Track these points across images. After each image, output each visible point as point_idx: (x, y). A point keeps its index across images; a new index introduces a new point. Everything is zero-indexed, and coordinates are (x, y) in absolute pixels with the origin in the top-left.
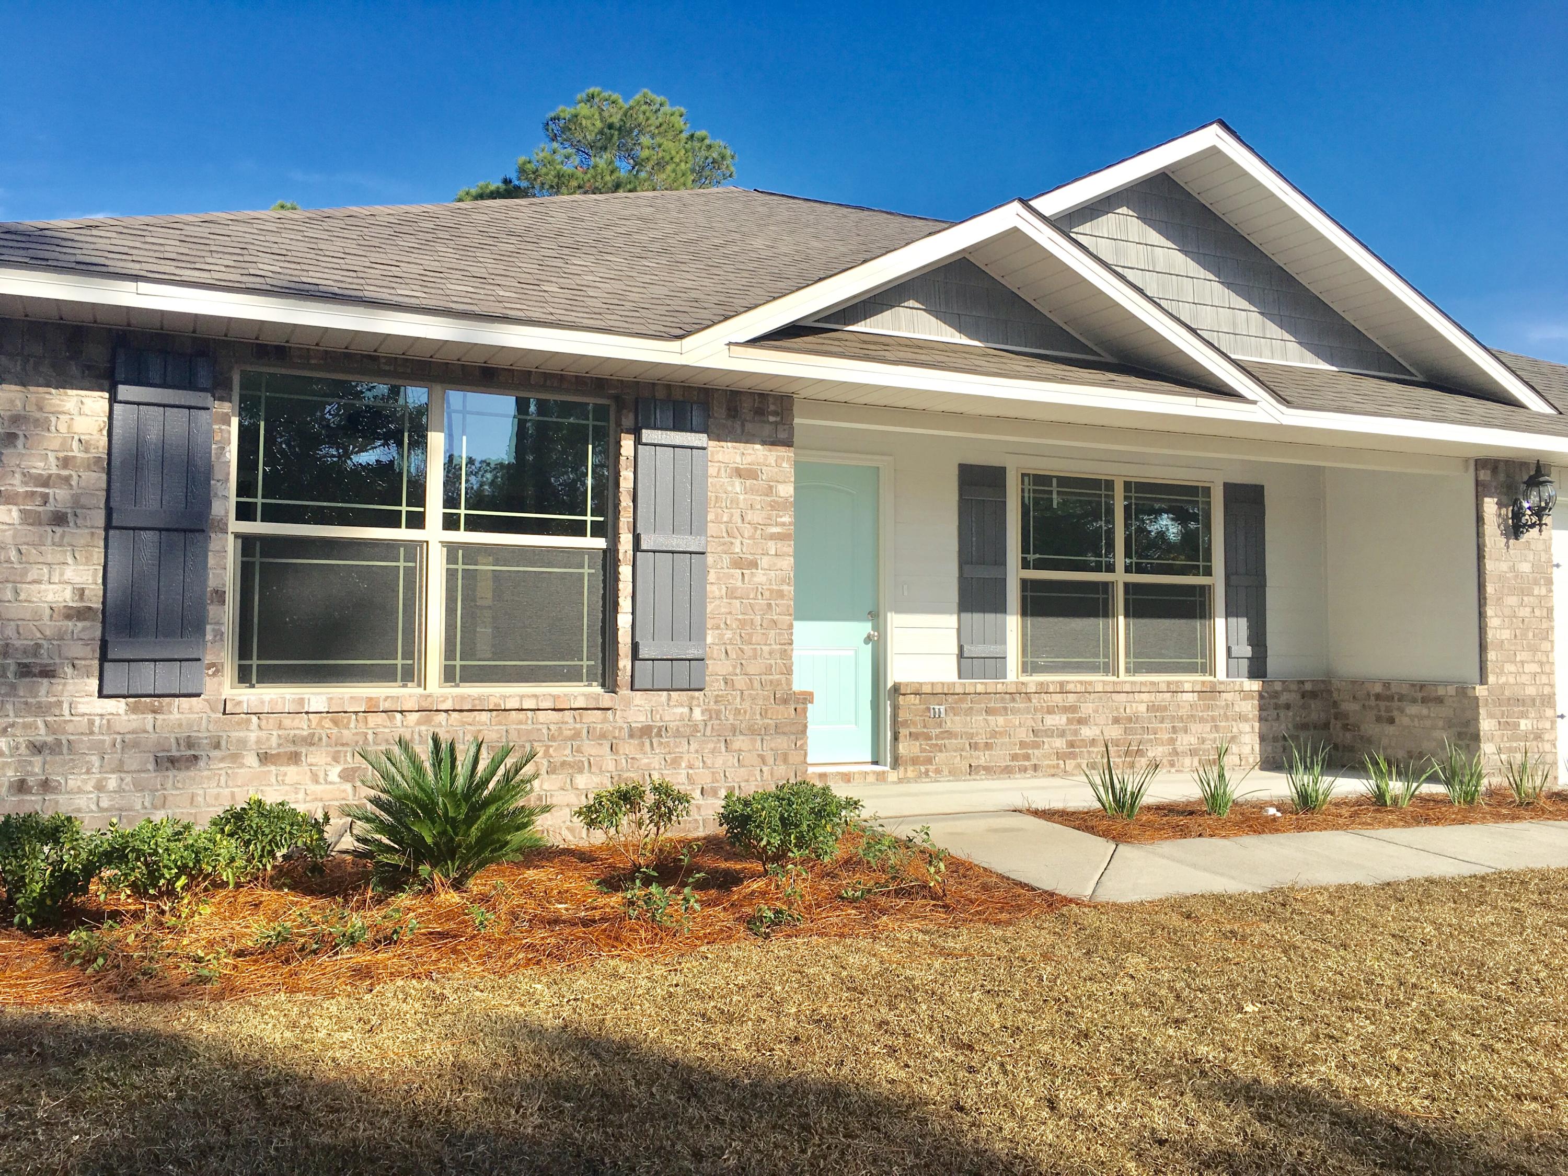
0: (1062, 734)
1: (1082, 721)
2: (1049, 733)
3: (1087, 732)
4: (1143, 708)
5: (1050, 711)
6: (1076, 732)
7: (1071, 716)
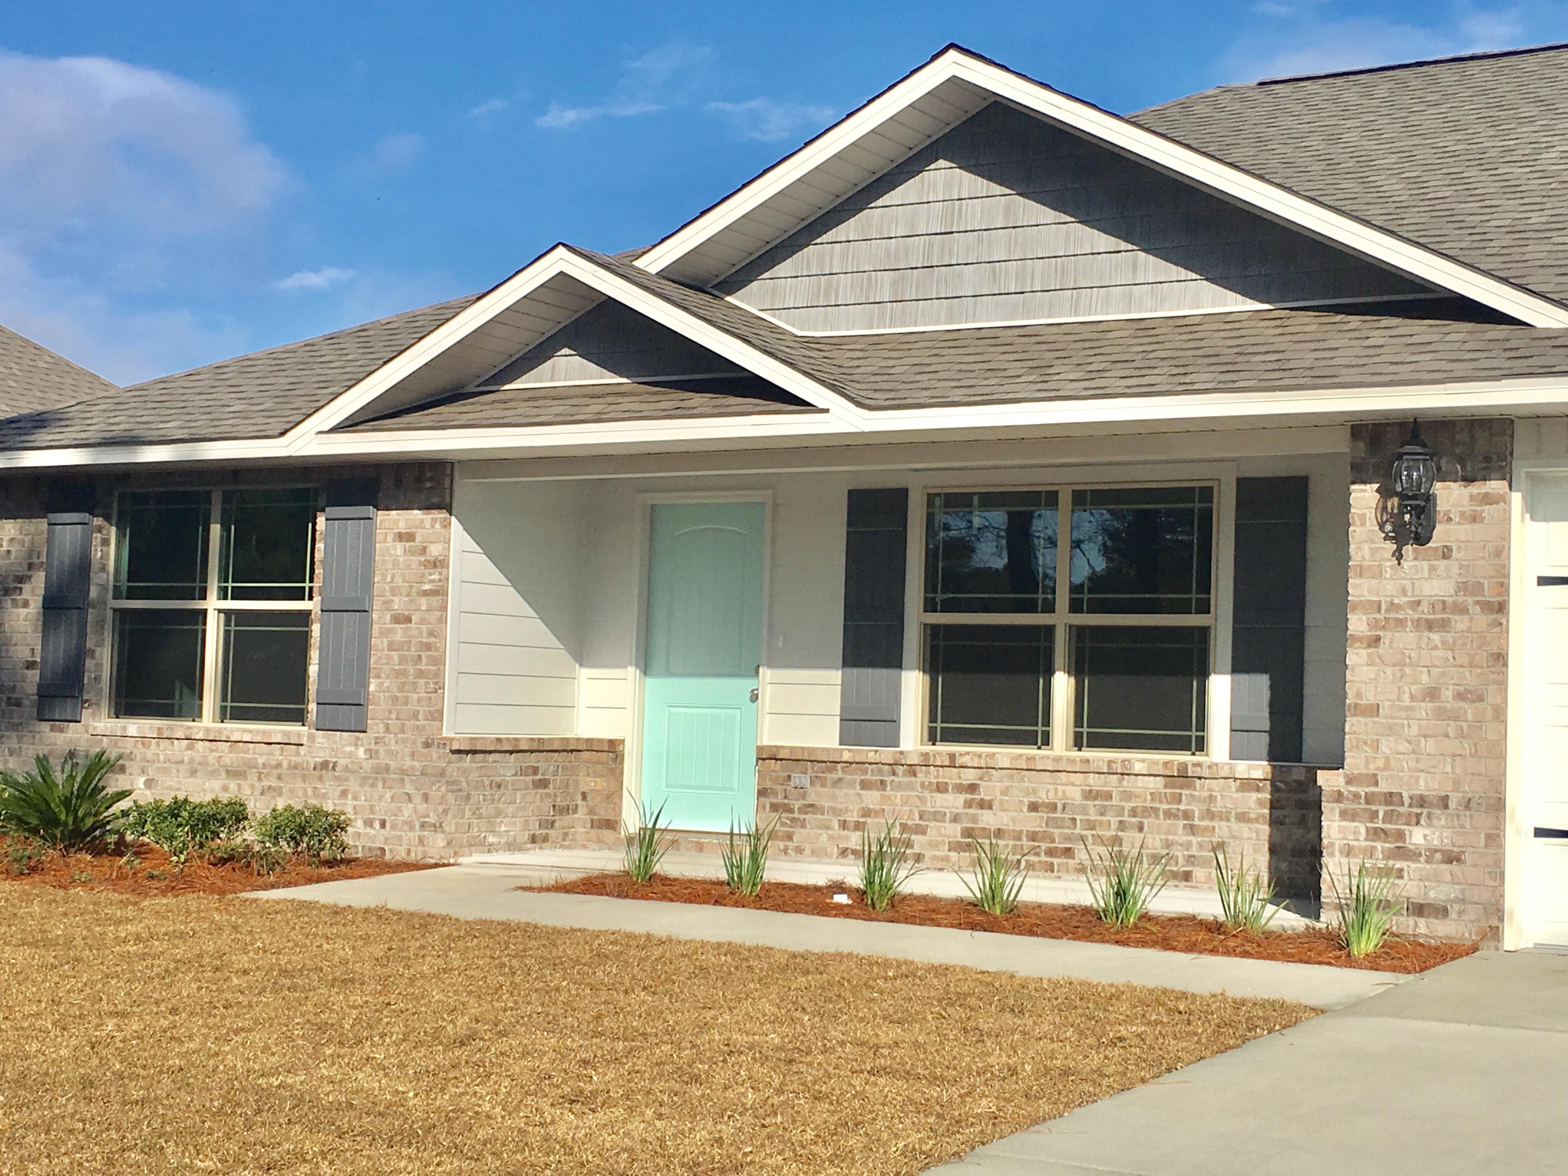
0: (955, 819)
1: (985, 805)
2: (938, 816)
3: (988, 819)
4: (1075, 794)
5: (941, 788)
6: (975, 819)
7: (969, 796)
